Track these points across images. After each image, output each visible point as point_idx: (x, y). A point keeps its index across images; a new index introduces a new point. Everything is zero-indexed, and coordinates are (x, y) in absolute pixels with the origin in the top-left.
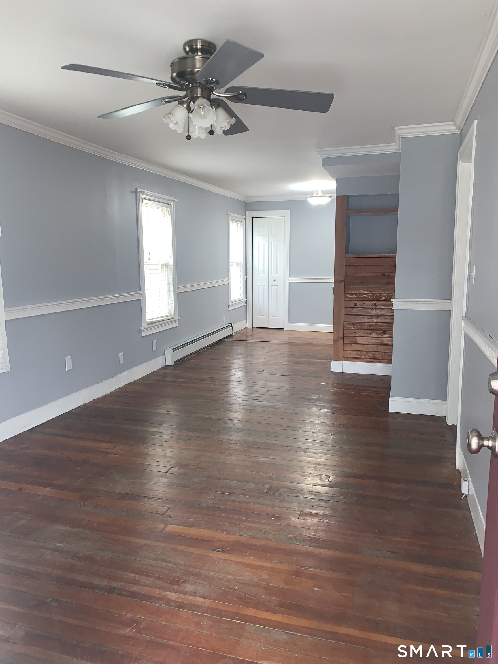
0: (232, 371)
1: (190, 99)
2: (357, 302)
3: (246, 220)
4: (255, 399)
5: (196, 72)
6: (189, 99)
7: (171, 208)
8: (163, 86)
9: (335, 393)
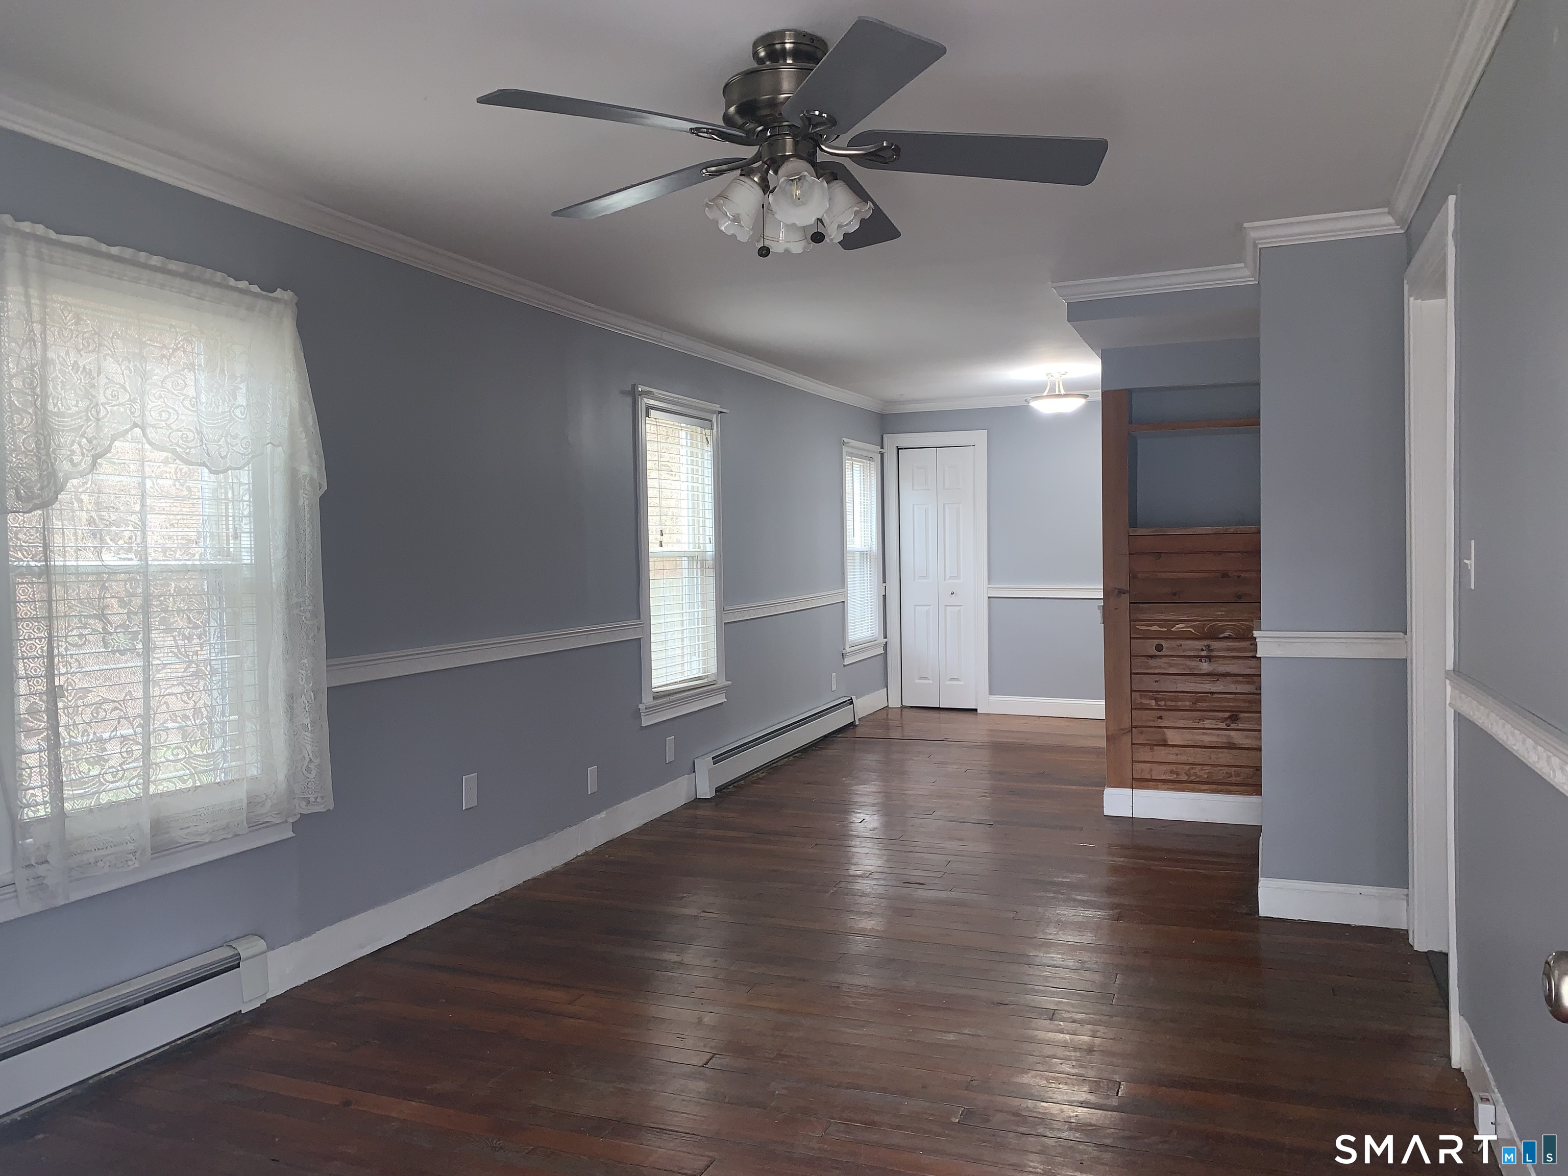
0: (857, 813)
1: (768, 163)
2: (1163, 643)
3: (882, 455)
4: (918, 881)
5: (781, 100)
6: (765, 163)
7: (712, 429)
8: (705, 135)
9: (1115, 870)
